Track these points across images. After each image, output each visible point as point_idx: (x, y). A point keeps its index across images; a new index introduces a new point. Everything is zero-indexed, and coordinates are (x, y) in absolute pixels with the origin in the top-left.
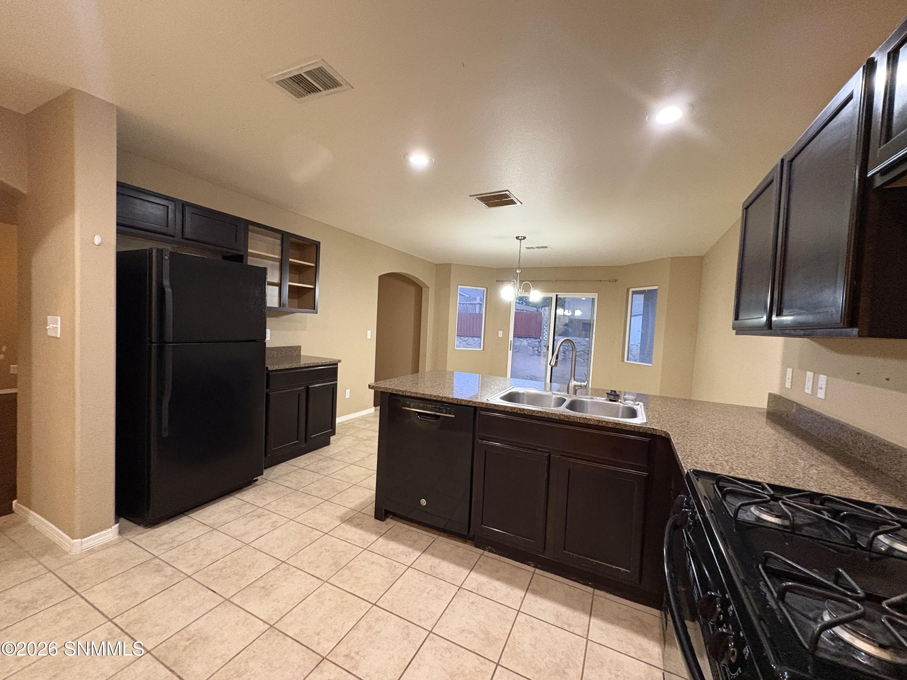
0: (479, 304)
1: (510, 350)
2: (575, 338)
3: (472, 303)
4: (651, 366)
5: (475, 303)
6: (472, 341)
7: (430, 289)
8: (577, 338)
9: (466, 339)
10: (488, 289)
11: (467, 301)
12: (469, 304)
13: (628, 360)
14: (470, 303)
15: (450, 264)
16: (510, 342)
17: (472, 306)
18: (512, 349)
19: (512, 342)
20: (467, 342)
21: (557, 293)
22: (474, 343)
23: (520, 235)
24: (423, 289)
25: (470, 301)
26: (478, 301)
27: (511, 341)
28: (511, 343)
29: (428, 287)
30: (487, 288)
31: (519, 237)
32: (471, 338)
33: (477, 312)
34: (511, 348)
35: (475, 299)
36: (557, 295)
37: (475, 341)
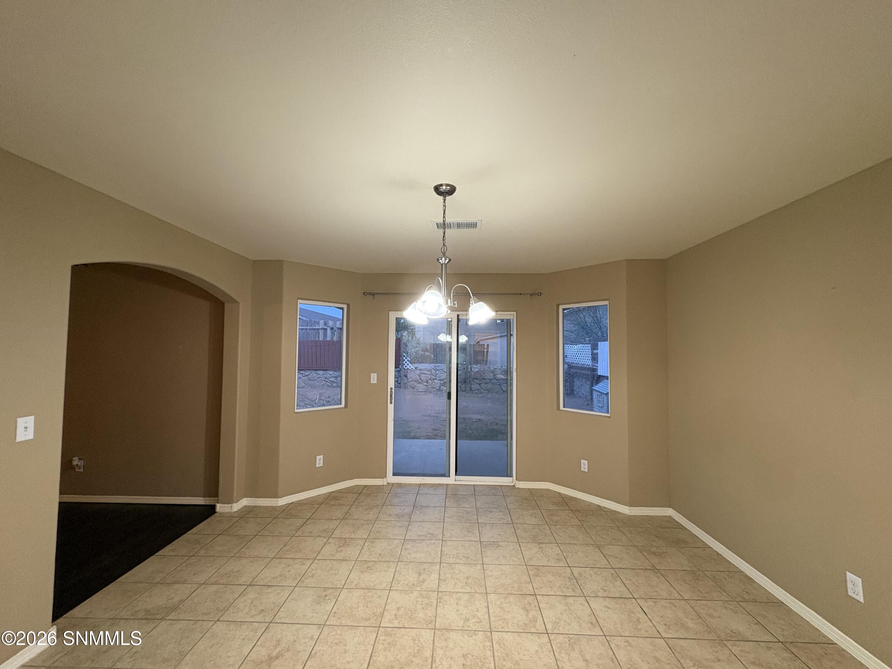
0: (323, 329)
1: (391, 403)
2: (438, 365)
3: (315, 328)
4: (609, 417)
5: (318, 328)
6: (315, 375)
7: (241, 305)
8: (440, 364)
9: (307, 373)
10: (351, 306)
11: (307, 326)
12: (309, 329)
13: (564, 407)
14: (311, 328)
15: (281, 261)
16: (389, 390)
17: (314, 332)
18: (393, 401)
19: (393, 390)
20: (309, 377)
21: (459, 313)
22: (319, 377)
23: (444, 180)
24: (226, 305)
25: (311, 326)
26: (322, 325)
27: (391, 389)
28: (391, 392)
29: (236, 302)
30: (348, 305)
31: (441, 185)
32: (313, 372)
33: (321, 338)
34: (391, 400)
35: (318, 323)
36: (458, 316)
37: (319, 375)
